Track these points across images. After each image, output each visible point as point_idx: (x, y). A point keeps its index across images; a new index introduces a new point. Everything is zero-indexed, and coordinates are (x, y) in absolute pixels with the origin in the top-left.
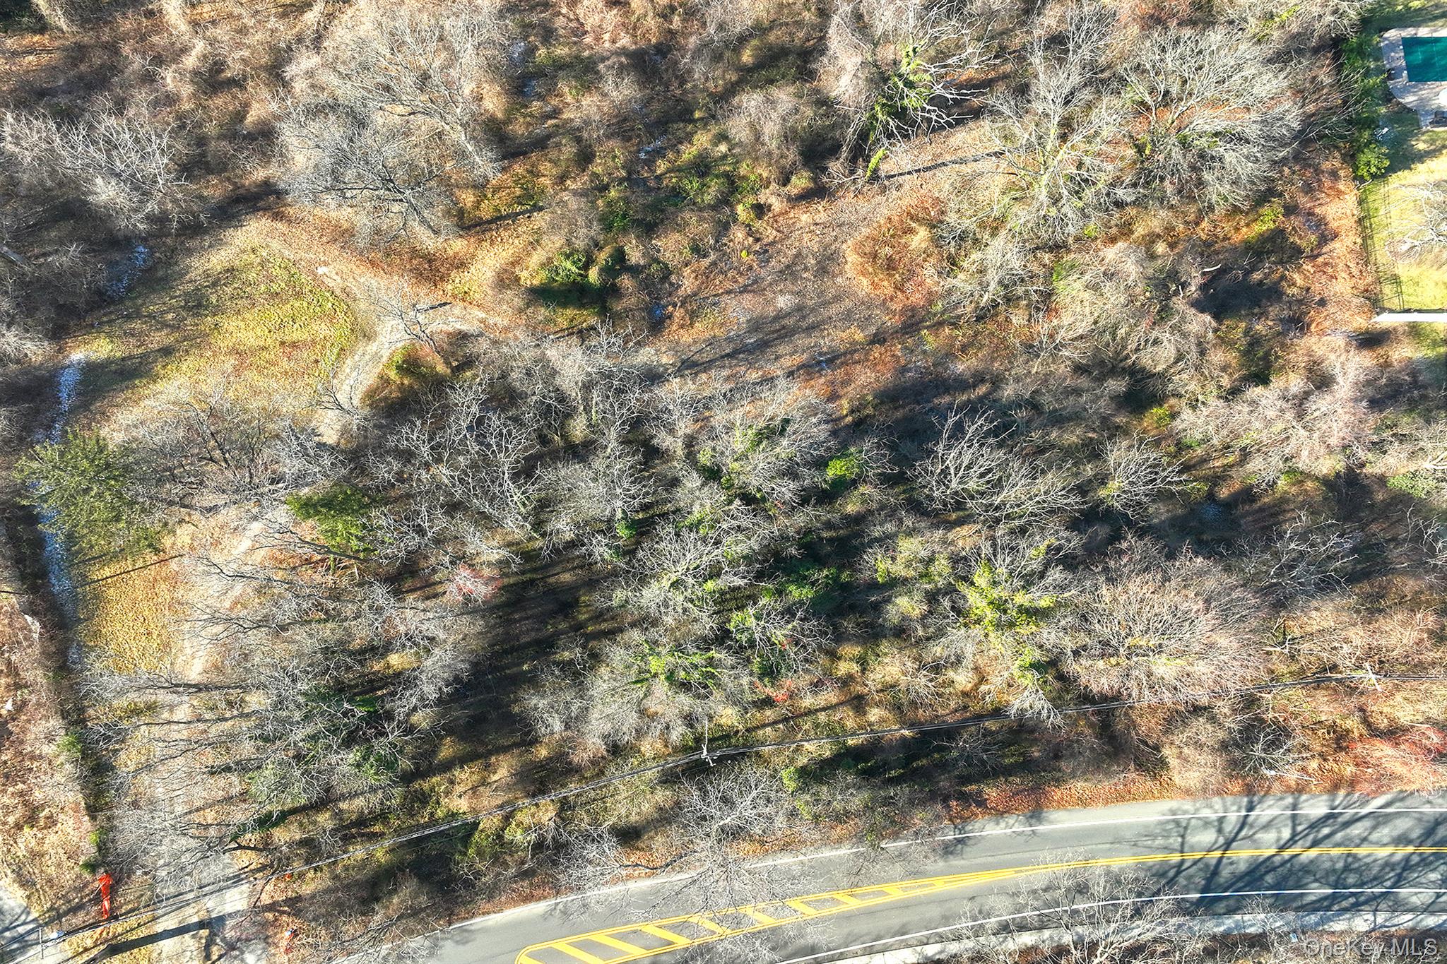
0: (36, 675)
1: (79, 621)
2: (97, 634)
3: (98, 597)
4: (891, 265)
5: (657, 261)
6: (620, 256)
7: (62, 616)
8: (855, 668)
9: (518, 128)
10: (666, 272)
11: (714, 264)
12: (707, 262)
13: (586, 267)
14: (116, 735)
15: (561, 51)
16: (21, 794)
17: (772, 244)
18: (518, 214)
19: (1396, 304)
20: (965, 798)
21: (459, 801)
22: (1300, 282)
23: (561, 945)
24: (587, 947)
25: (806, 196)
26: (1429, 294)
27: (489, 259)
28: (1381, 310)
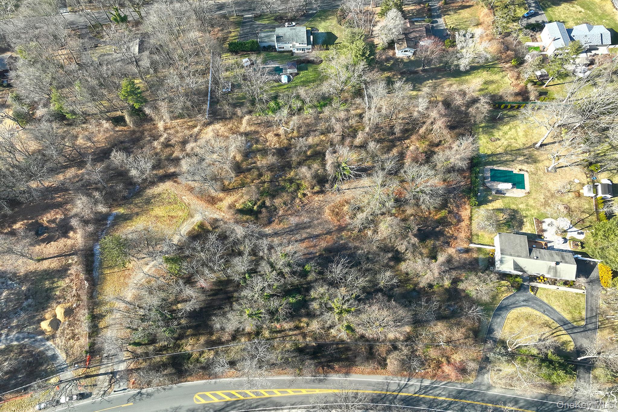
0: (84, 297)
1: (98, 284)
2: (102, 289)
3: (104, 278)
4: (337, 214)
5: (274, 206)
6: (264, 203)
7: (94, 282)
8: (306, 325)
9: (244, 166)
10: (276, 209)
11: (289, 208)
12: (288, 207)
13: (254, 205)
14: (101, 317)
15: (259, 146)
16: (72, 330)
17: (306, 204)
18: (239, 188)
19: (476, 242)
20: (329, 366)
21: (188, 349)
22: (451, 232)
23: (208, 394)
24: (215, 395)
25: (318, 193)
26: (486, 240)
27: (229, 200)
28: (472, 243)
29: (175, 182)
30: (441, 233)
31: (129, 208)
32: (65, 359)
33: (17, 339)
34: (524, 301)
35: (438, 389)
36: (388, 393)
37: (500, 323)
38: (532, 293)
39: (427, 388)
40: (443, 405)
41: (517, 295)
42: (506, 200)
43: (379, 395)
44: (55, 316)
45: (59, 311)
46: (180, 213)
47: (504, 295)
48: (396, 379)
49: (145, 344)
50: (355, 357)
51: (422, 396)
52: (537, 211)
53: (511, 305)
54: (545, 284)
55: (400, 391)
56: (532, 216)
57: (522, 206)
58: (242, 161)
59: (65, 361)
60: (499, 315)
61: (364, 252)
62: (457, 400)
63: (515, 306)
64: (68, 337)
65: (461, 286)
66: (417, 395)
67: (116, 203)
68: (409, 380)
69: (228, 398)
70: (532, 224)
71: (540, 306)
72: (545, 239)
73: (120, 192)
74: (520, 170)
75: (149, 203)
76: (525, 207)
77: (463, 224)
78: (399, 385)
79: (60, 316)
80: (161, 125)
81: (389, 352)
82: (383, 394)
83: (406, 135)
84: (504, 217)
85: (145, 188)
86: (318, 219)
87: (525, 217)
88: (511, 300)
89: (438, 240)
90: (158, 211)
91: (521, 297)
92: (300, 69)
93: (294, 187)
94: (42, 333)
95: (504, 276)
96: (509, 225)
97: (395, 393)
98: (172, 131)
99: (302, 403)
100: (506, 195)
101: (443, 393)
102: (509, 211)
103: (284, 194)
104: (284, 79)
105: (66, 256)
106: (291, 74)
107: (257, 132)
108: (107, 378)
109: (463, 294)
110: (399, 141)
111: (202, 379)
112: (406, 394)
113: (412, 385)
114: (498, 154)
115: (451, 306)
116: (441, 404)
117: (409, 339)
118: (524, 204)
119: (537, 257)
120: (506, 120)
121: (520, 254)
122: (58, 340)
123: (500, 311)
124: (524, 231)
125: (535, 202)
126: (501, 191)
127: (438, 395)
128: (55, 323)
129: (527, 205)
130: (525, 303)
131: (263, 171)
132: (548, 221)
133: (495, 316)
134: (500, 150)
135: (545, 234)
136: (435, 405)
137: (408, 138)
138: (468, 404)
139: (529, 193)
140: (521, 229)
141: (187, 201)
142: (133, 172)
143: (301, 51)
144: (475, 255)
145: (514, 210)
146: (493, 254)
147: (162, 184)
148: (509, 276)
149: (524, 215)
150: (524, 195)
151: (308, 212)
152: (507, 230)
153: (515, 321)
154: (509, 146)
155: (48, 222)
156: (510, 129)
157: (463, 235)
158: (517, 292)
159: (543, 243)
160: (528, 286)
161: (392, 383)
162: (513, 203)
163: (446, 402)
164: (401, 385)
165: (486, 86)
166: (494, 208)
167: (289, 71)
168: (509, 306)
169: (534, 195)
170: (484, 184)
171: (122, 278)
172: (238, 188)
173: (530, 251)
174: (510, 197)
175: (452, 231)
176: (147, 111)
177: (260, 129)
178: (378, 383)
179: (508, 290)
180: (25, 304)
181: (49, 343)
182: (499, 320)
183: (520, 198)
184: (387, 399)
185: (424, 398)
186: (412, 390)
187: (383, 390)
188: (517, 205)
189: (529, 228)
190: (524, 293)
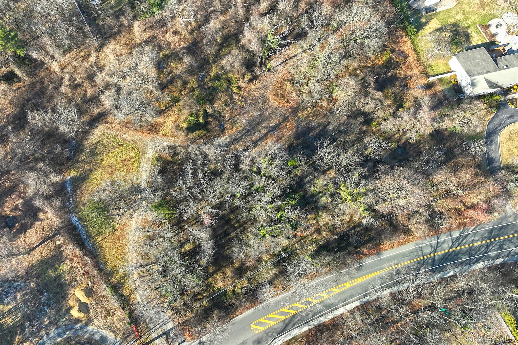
0: (94, 273)
1: (98, 255)
2: (104, 258)
3: (100, 247)
4: (283, 96)
6: (206, 112)
8: (314, 221)
9: (163, 79)
10: (220, 114)
12: (231, 108)
13: (198, 118)
15: (166, 52)
17: (247, 97)
19: (432, 73)
20: (357, 253)
21: (220, 284)
22: (402, 73)
23: (262, 320)
24: (269, 319)
25: (251, 80)
26: (441, 68)
27: (169, 122)
28: (429, 76)
29: (106, 123)
31: (78, 168)
32: (114, 336)
34: (509, 118)
35: (470, 236)
36: (426, 257)
37: (496, 149)
38: (513, 107)
39: (459, 239)
40: (482, 250)
41: (499, 114)
42: (441, 16)
43: (419, 263)
44: (79, 300)
45: (80, 294)
46: (131, 154)
47: (486, 119)
48: (425, 241)
50: (380, 235)
51: (458, 248)
52: (477, 16)
53: (498, 127)
55: (435, 251)
56: (475, 24)
57: (459, 17)
60: (492, 141)
62: (492, 240)
63: (503, 126)
65: (443, 126)
66: (452, 249)
67: (64, 167)
68: (438, 239)
69: (283, 318)
70: (479, 33)
72: (500, 44)
73: (61, 154)
75: (94, 154)
76: (463, 17)
77: (410, 59)
78: (431, 246)
80: (55, 66)
81: (409, 219)
82: (421, 260)
84: (448, 36)
85: (82, 140)
86: (267, 109)
87: (468, 27)
88: (496, 122)
90: (109, 159)
91: (504, 115)
94: (78, 320)
95: (478, 99)
96: (456, 42)
97: (432, 255)
98: (69, 69)
99: (352, 296)
100: (438, 10)
101: (476, 238)
102: (449, 28)
103: (220, 94)
105: (50, 239)
107: (154, 38)
108: (163, 339)
109: (446, 134)
111: (248, 308)
112: (443, 252)
113: (444, 242)
116: (479, 250)
118: (461, 14)
119: (506, 66)
123: (490, 137)
124: (474, 43)
125: (470, 7)
126: (431, 8)
127: (472, 243)
129: (464, 14)
130: (510, 120)
131: (186, 77)
132: (493, 22)
133: (488, 144)
135: (497, 39)
136: (474, 252)
138: (504, 240)
140: (471, 43)
141: (130, 139)
142: (63, 128)
144: (440, 88)
145: (453, 24)
146: (457, 81)
147: (95, 130)
149: (466, 25)
150: (457, 3)
151: (253, 104)
152: (457, 48)
153: (510, 142)
155: (11, 211)
157: (415, 72)
158: (498, 112)
159: (501, 48)
160: (505, 101)
161: (424, 247)
162: (449, 17)
163: (483, 247)
164: (433, 245)
166: (432, 29)
168: (496, 128)
170: (410, 7)
171: (117, 240)
172: (171, 106)
173: (496, 62)
174: (443, 11)
176: (35, 55)
177: (155, 33)
178: (412, 252)
179: (488, 113)
181: (90, 328)
182: (493, 147)
183: (453, 8)
184: (427, 263)
185: (460, 250)
186: (445, 246)
187: (419, 256)
188: (453, 17)
189: (477, 38)
190: (506, 110)
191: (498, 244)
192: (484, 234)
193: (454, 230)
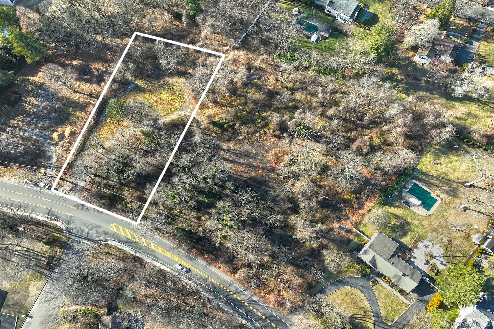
1: (99, 125)
2: (100, 129)
3: (105, 124)
4: (278, 158)
5: (239, 130)
6: (234, 125)
7: (98, 123)
8: (205, 219)
9: (239, 91)
10: (239, 133)
12: (248, 136)
13: (226, 123)
14: (89, 146)
15: (259, 82)
16: (68, 146)
17: (262, 140)
19: (361, 229)
20: (201, 253)
22: (347, 213)
23: (120, 227)
24: (124, 230)
25: (276, 136)
26: (368, 231)
27: (213, 111)
28: (356, 228)
29: (187, 80)
30: (340, 210)
31: (147, 84)
32: (55, 161)
33: (37, 135)
35: (260, 306)
36: (227, 290)
37: (332, 290)
38: (371, 284)
39: (253, 302)
40: (255, 317)
42: (407, 212)
43: (220, 288)
44: (64, 132)
45: (68, 130)
46: (177, 104)
47: (350, 274)
48: (237, 284)
49: (103, 178)
50: (220, 257)
51: (247, 304)
52: (424, 231)
53: (350, 283)
54: (386, 283)
55: (235, 293)
56: (418, 233)
57: (415, 222)
58: (240, 88)
59: (54, 163)
60: (337, 285)
61: (274, 194)
62: (266, 319)
63: (352, 285)
64: (64, 149)
65: (324, 252)
66: (243, 302)
67: (141, 77)
68: (245, 290)
69: (130, 237)
70: (412, 238)
71: (370, 295)
72: (413, 254)
73: (147, 70)
74: (437, 195)
75: (162, 87)
76: (417, 224)
77: (361, 211)
78: (236, 290)
79: (67, 134)
80: (203, 34)
81: (243, 266)
82: (223, 289)
83: (371, 126)
84: (396, 223)
85: (166, 75)
86: (262, 155)
87: (412, 231)
88: (352, 280)
89: (334, 213)
90: (164, 96)
91: (361, 282)
92: (331, 35)
93: (263, 123)
94: (52, 139)
95: (361, 262)
96: (395, 230)
97: (231, 293)
98: (208, 42)
100: (410, 208)
101: (261, 311)
102: (403, 220)
104: (314, 38)
105: (91, 97)
106: (322, 36)
107: (265, 71)
108: (71, 186)
109: (322, 258)
110: (362, 127)
112: (237, 297)
113: (245, 294)
114: (430, 175)
115: (308, 261)
117: (263, 265)
118: (418, 222)
119: (393, 263)
120: (459, 152)
121: (382, 254)
122: (57, 148)
123: (339, 282)
124: (401, 240)
125: (428, 224)
126: (409, 203)
127: (256, 310)
128: (62, 137)
129: (420, 224)
130: (360, 287)
131: (250, 102)
132: (426, 243)
133: (333, 284)
134: (434, 173)
135: (416, 251)
137: (370, 129)
138: (271, 326)
139: (429, 215)
140: (401, 238)
141: (186, 98)
142: (162, 61)
143: (342, 21)
144: (351, 237)
145: (407, 221)
146: (365, 244)
147: (178, 77)
148: (364, 264)
149: (412, 229)
150: (425, 215)
151: (260, 146)
152: (390, 233)
153: (344, 295)
154: (444, 173)
155: (94, 68)
156: (457, 161)
157: (355, 219)
158: (360, 278)
159: (409, 256)
160: (373, 278)
161: (233, 286)
162: (411, 217)
163: (258, 317)
164: (238, 290)
165: (467, 117)
166: (394, 212)
167: (322, 33)
168: (348, 283)
169: (432, 219)
170: (400, 191)
171: (115, 129)
172: (224, 106)
173: (393, 256)
174: (412, 211)
175: (349, 213)
176: (198, 20)
177: (269, 70)
179: (356, 273)
180: (52, 115)
181: (52, 148)
182: (333, 288)
183: (420, 216)
184: (223, 293)
185: (246, 306)
186: (243, 297)
187: (225, 286)
188: (413, 219)
189: (408, 240)
190: (366, 281)
191: (266, 324)
192: (268, 314)
193: (257, 296)
